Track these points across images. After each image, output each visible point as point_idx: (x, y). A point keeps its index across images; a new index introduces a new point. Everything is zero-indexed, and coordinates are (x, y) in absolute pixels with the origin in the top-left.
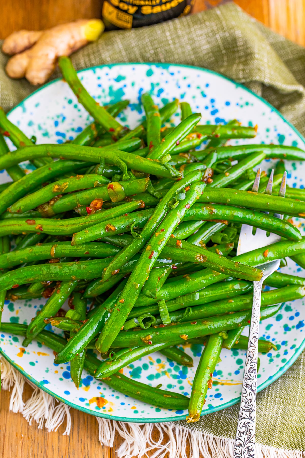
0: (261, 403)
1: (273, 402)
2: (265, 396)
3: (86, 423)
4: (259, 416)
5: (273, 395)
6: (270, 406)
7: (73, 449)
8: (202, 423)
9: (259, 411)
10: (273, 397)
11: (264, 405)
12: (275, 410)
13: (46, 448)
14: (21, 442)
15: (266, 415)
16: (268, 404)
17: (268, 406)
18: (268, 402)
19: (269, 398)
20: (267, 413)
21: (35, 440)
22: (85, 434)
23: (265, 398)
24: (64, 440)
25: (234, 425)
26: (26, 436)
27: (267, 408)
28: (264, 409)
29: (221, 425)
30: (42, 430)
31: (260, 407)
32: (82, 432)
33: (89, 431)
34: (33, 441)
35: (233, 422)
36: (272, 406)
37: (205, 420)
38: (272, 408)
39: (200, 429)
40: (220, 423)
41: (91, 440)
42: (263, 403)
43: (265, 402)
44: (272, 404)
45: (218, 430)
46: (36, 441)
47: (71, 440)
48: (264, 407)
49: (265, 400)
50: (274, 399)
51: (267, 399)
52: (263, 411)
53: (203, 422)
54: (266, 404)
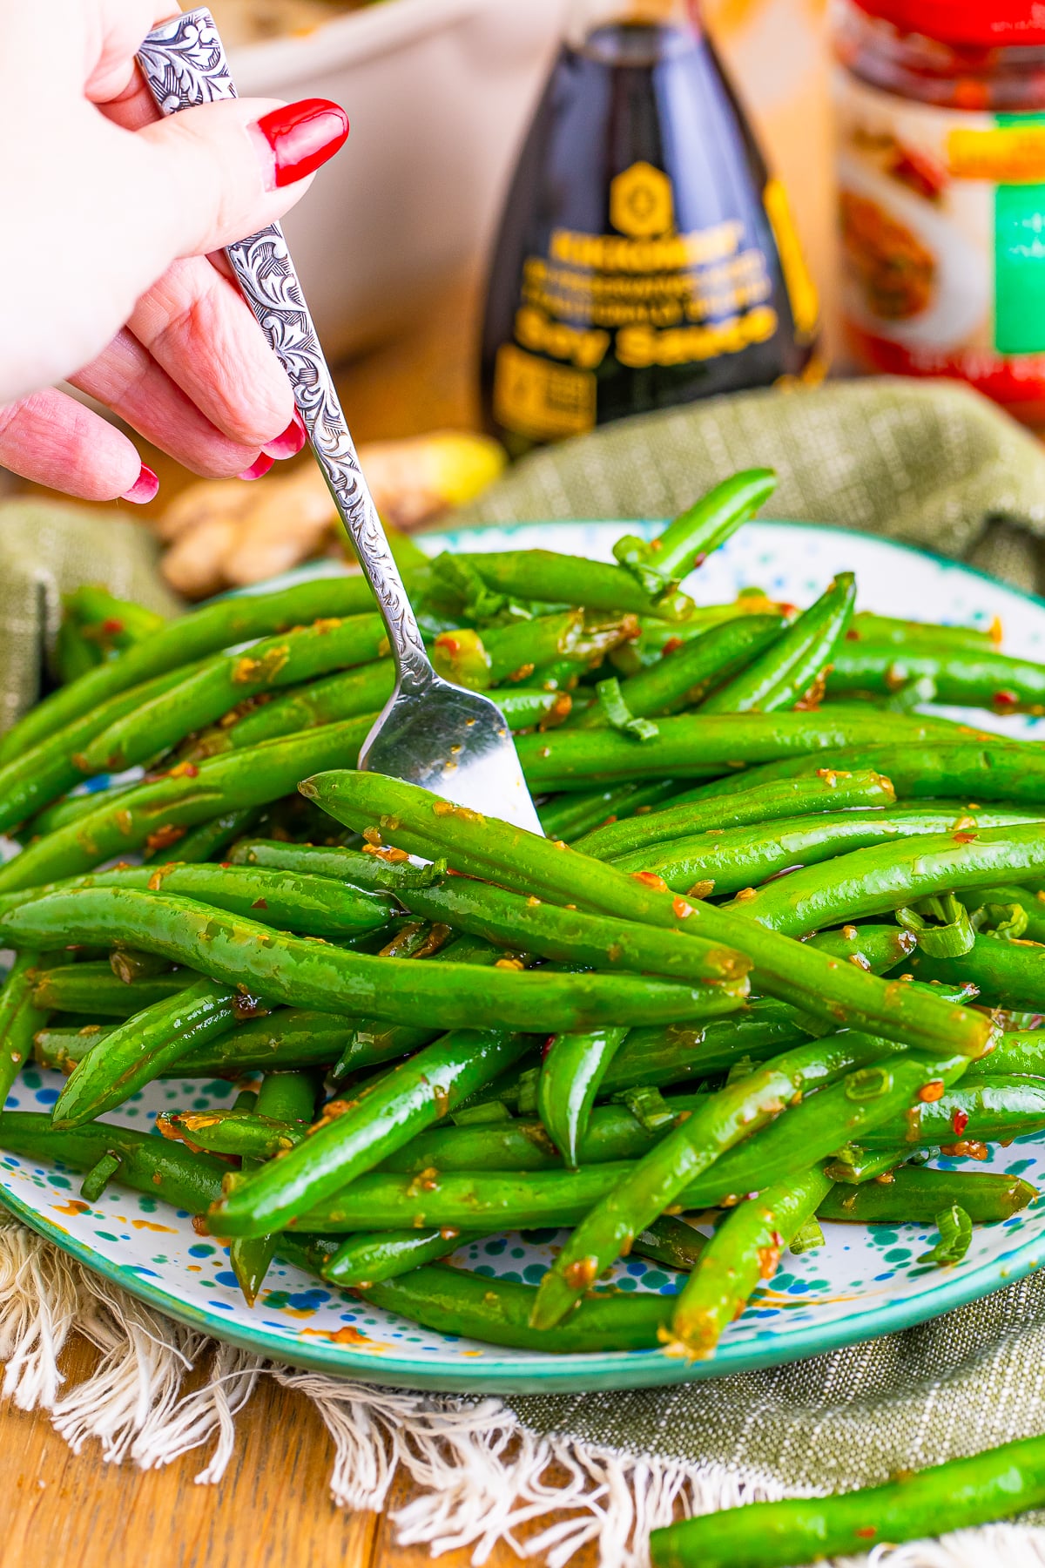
0: (975, 1385)
1: (1022, 1385)
2: (995, 1365)
3: (291, 1456)
4: (964, 1429)
5: (1027, 1364)
6: (1011, 1401)
7: (231, 1526)
8: (739, 1446)
9: (968, 1414)
10: (1026, 1371)
11: (989, 1392)
12: (1030, 1417)
13: (125, 1521)
14: (32, 1503)
15: (995, 1431)
16: (1005, 1392)
17: (1003, 1400)
18: (1006, 1384)
19: (1009, 1371)
20: (997, 1423)
21: (85, 1500)
22: (281, 1485)
23: (994, 1372)
24: (199, 1497)
25: (864, 1456)
26: (55, 1487)
27: (1001, 1407)
28: (985, 1407)
29: (815, 1453)
30: (120, 1466)
31: (972, 1399)
32: (270, 1481)
33: (300, 1476)
34: (81, 1499)
35: (861, 1444)
36: (1018, 1401)
37: (753, 1438)
38: (1017, 1408)
39: (732, 1466)
40: (809, 1448)
41: (304, 1499)
42: (984, 1387)
43: (991, 1384)
44: (1021, 1392)
45: (800, 1469)
46: (91, 1500)
47: (228, 1501)
48: (987, 1400)
49: (993, 1378)
50: (1030, 1378)
51: (1002, 1374)
52: (983, 1414)
53: (743, 1444)
54: (995, 1391)
